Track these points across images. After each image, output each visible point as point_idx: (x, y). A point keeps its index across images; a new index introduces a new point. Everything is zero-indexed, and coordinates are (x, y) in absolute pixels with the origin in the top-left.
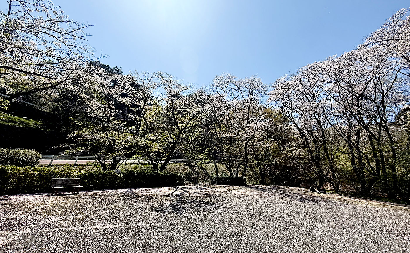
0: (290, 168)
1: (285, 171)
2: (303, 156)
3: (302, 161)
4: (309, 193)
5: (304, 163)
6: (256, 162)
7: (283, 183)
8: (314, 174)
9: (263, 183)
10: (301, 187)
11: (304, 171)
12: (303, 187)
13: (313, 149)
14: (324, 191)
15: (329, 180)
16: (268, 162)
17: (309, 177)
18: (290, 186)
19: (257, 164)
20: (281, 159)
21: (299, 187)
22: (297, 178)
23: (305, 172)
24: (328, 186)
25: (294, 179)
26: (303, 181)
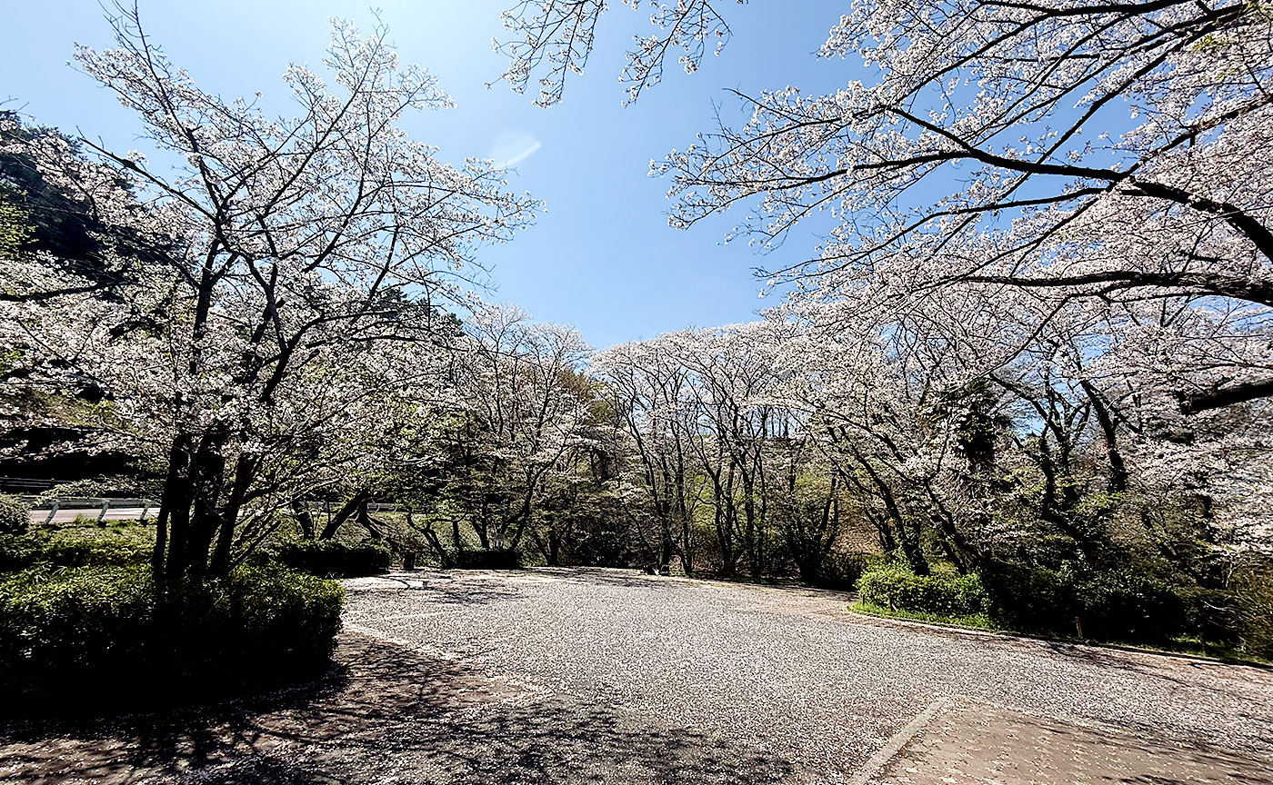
0: (612, 527)
1: (603, 533)
2: (641, 503)
3: (639, 513)
4: (643, 577)
5: (642, 517)
6: (545, 513)
7: (596, 560)
8: (657, 538)
9: (553, 561)
10: (630, 568)
11: (640, 533)
12: (633, 568)
13: (660, 490)
14: (665, 572)
15: (679, 552)
16: (571, 512)
17: (647, 545)
18: (609, 567)
19: (547, 517)
20: (595, 504)
21: (626, 566)
22: (623, 548)
23: (641, 536)
24: (676, 563)
25: (618, 550)
26: (636, 554)
